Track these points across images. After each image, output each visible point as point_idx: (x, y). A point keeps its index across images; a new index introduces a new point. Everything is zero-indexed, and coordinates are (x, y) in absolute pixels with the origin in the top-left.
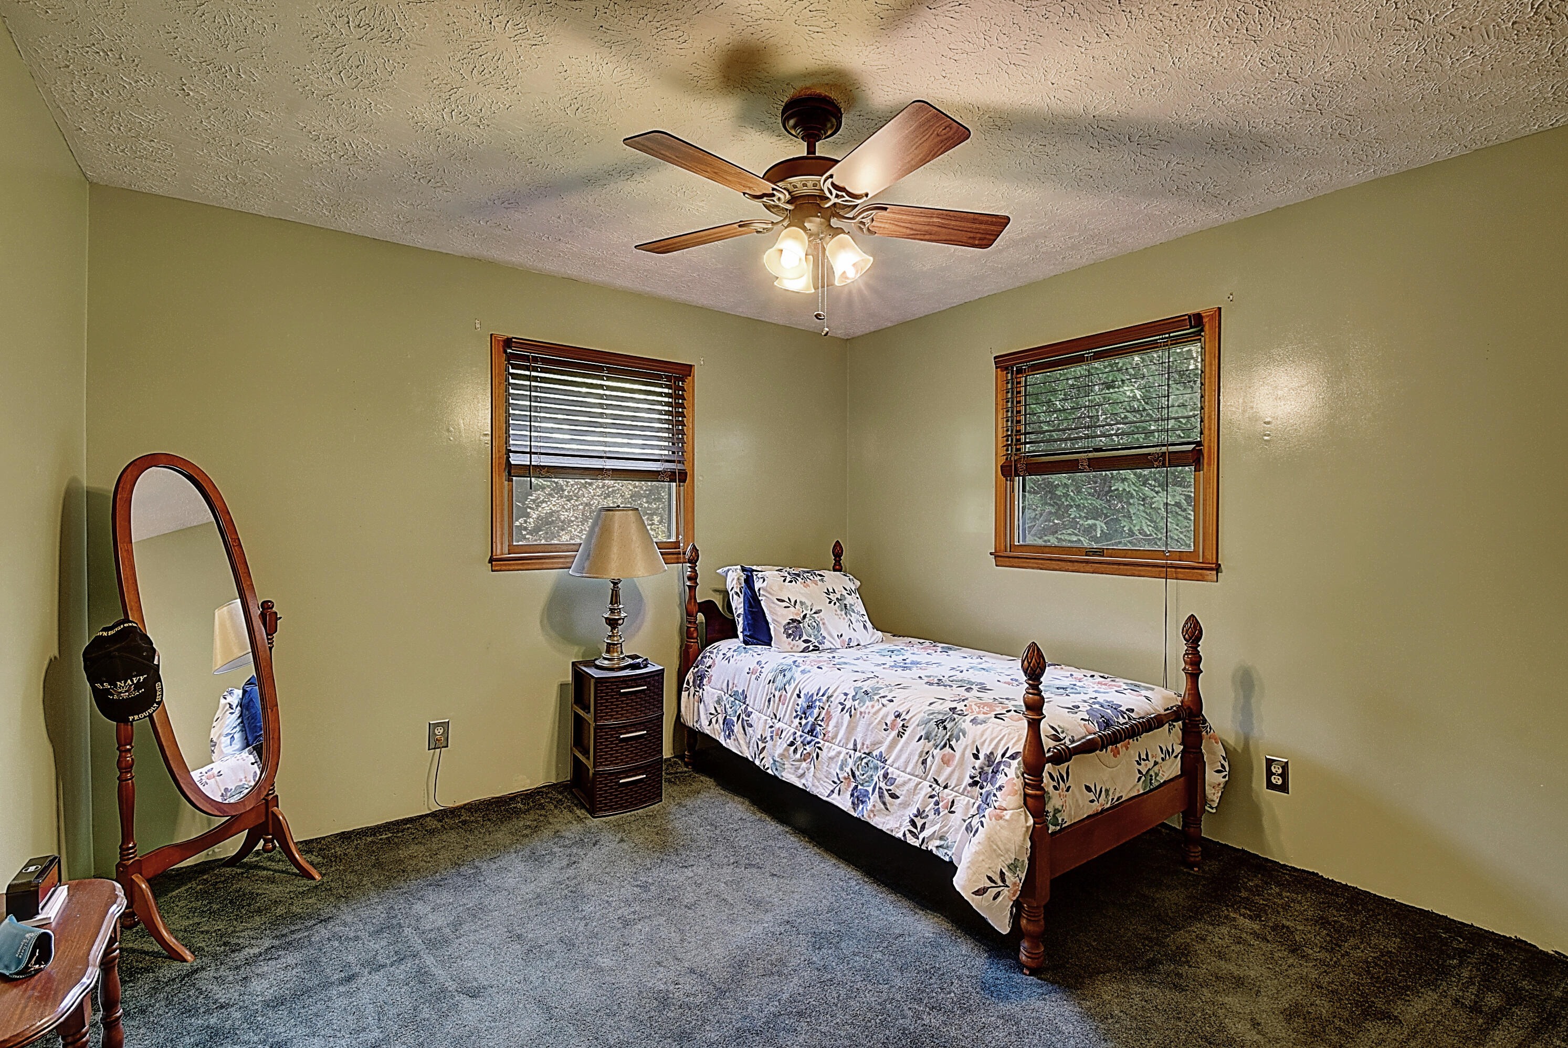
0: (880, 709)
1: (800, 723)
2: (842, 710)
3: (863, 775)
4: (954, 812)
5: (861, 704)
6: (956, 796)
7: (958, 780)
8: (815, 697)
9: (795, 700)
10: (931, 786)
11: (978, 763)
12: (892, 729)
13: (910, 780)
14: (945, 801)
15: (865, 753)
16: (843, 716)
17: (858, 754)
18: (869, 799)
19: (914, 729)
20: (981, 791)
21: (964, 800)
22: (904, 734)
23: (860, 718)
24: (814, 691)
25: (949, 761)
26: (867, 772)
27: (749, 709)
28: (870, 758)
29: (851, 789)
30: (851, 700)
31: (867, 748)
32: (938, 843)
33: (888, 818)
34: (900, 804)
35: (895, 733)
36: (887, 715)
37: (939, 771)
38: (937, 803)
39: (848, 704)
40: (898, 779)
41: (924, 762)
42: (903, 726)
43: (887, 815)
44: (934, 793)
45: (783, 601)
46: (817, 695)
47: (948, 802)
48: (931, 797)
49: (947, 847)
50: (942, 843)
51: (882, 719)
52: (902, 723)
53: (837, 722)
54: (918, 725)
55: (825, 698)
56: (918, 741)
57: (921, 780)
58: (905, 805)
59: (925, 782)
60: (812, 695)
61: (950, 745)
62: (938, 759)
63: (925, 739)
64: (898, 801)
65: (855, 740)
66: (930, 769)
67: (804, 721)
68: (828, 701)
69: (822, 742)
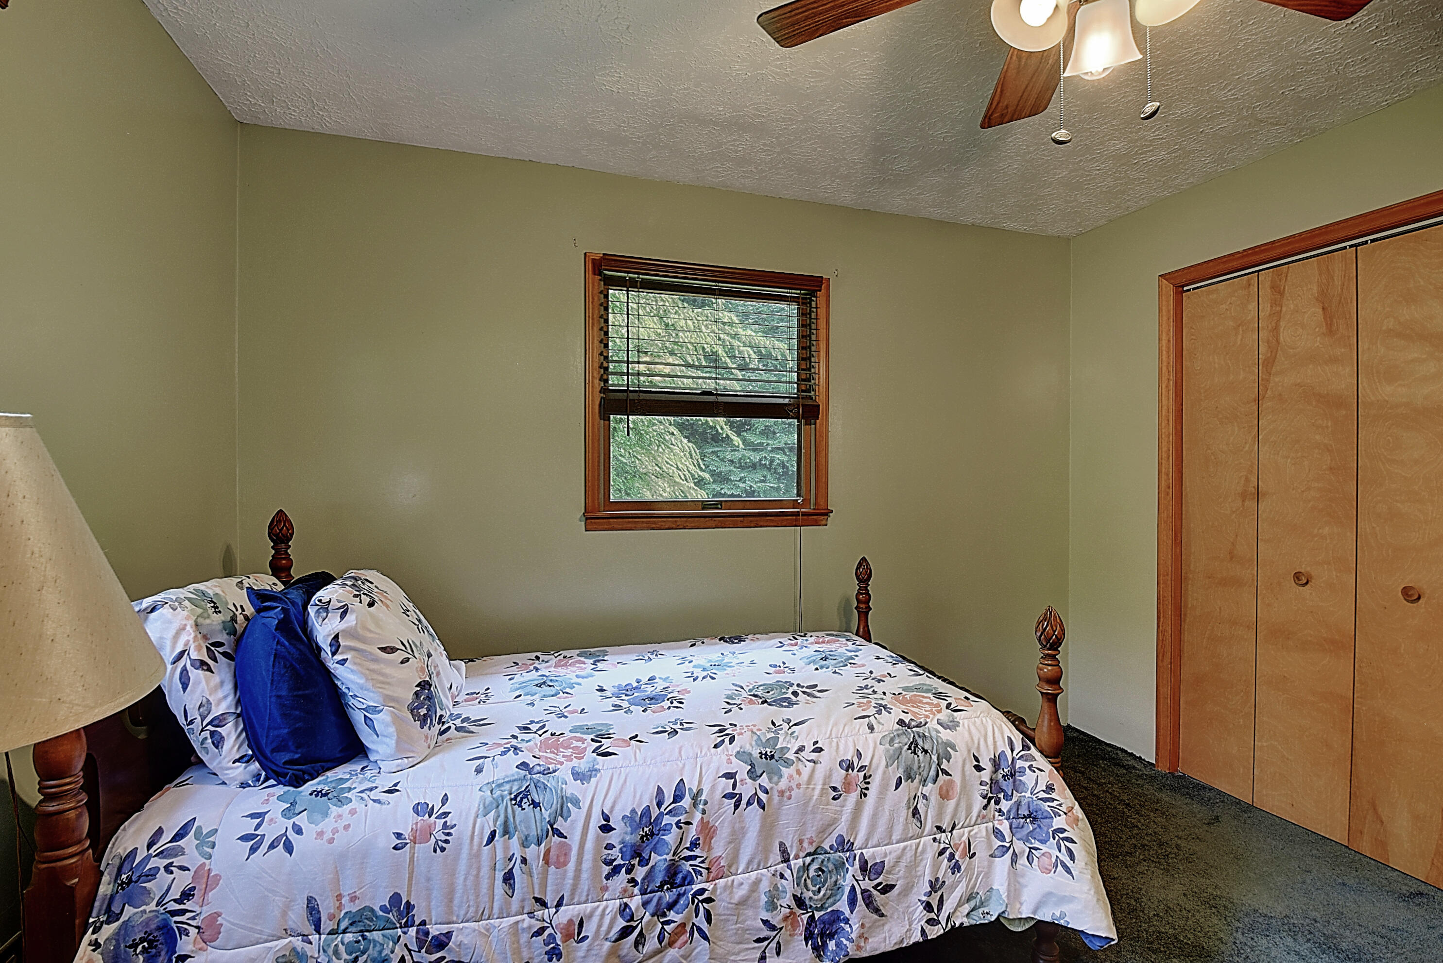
0: (813, 770)
1: (633, 881)
2: (737, 806)
3: (819, 891)
4: (975, 854)
5: (775, 778)
6: (970, 832)
7: (966, 810)
8: (655, 812)
9: (598, 839)
10: (935, 840)
11: (986, 776)
12: (848, 791)
13: (904, 849)
14: (960, 849)
15: (808, 854)
16: (741, 816)
17: (796, 863)
18: (847, 921)
19: (884, 773)
20: (998, 807)
21: (980, 830)
22: (867, 789)
23: (781, 802)
24: (647, 799)
25: (948, 791)
26: (826, 881)
27: (434, 930)
28: (822, 857)
29: (802, 928)
30: (749, 781)
31: (811, 843)
32: (966, 908)
33: (886, 928)
34: (899, 894)
35: (854, 796)
36: (828, 776)
37: (940, 814)
38: (952, 857)
39: (747, 789)
40: (886, 860)
41: (915, 812)
42: (865, 777)
43: (883, 925)
44: (942, 846)
45: (393, 650)
46: (659, 805)
47: (965, 847)
48: (941, 853)
49: (982, 904)
50: (972, 903)
51: (824, 784)
52: (861, 774)
53: (733, 833)
54: (887, 766)
55: (686, 802)
56: (897, 788)
57: (918, 840)
58: (908, 890)
59: (923, 839)
60: (647, 811)
61: (942, 770)
62: (934, 799)
63: (906, 781)
64: (895, 891)
65: (781, 844)
66: (926, 818)
67: (640, 873)
68: (695, 805)
69: (709, 886)
